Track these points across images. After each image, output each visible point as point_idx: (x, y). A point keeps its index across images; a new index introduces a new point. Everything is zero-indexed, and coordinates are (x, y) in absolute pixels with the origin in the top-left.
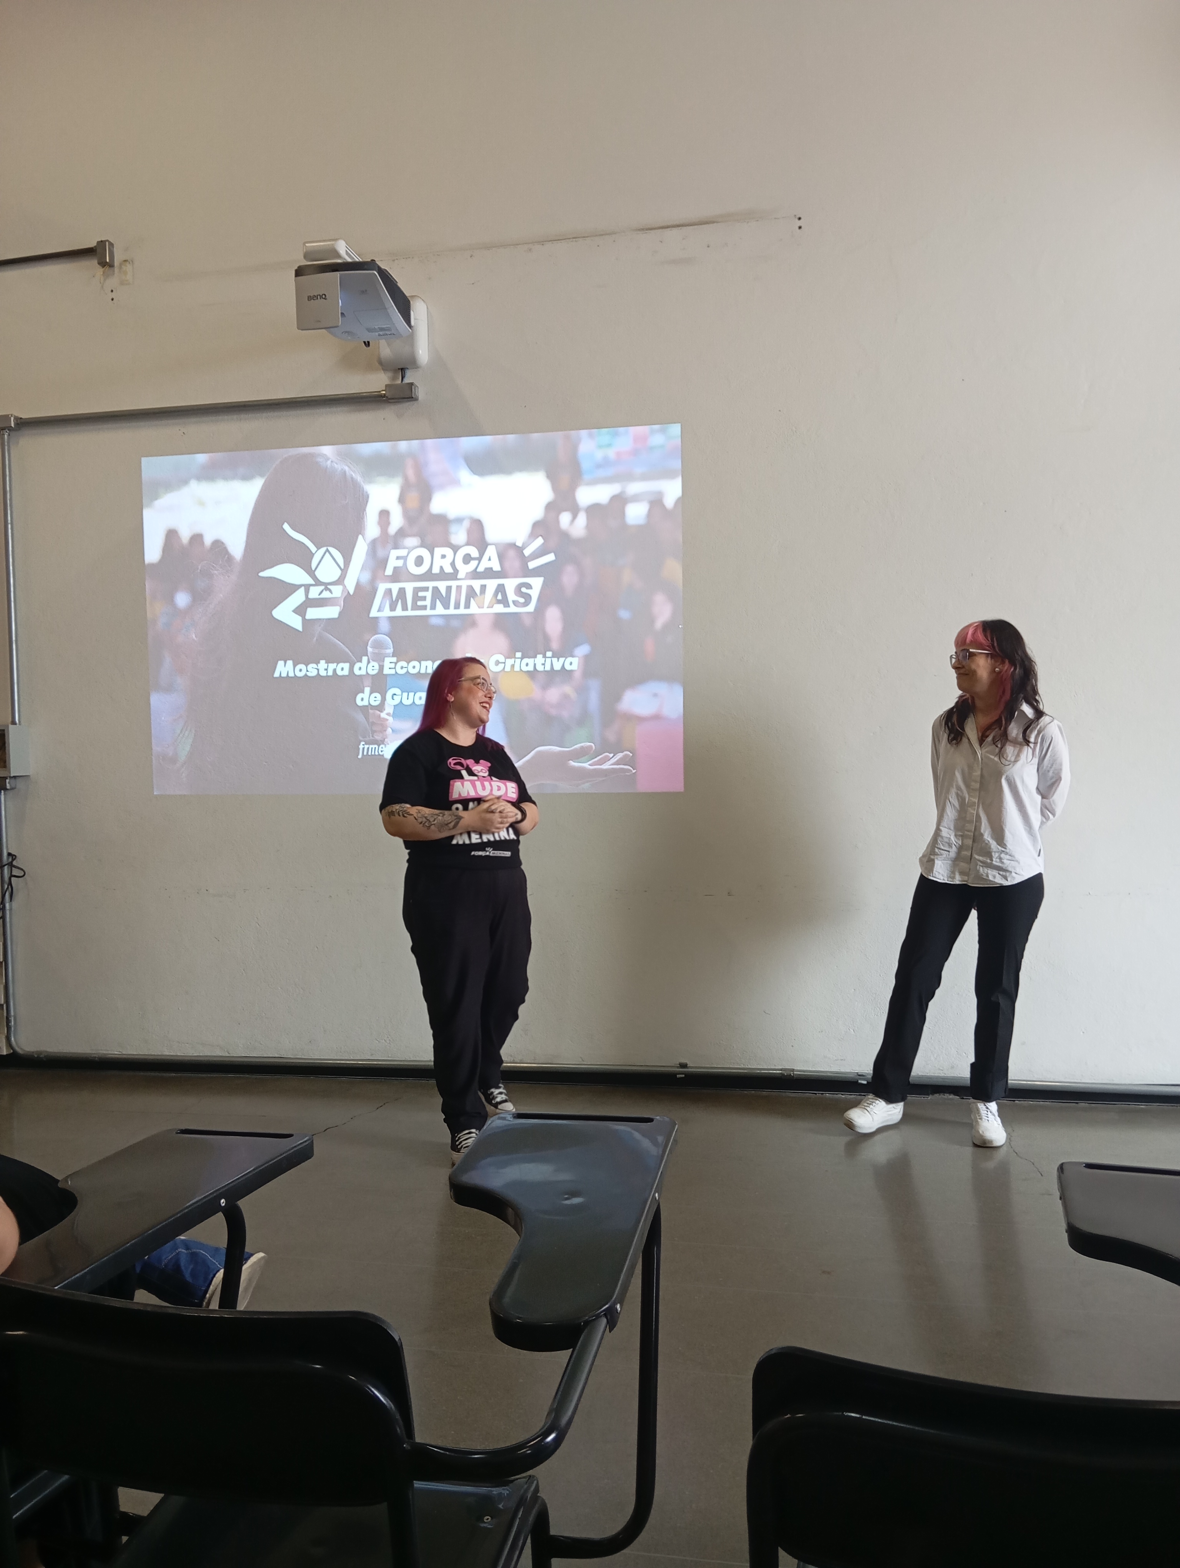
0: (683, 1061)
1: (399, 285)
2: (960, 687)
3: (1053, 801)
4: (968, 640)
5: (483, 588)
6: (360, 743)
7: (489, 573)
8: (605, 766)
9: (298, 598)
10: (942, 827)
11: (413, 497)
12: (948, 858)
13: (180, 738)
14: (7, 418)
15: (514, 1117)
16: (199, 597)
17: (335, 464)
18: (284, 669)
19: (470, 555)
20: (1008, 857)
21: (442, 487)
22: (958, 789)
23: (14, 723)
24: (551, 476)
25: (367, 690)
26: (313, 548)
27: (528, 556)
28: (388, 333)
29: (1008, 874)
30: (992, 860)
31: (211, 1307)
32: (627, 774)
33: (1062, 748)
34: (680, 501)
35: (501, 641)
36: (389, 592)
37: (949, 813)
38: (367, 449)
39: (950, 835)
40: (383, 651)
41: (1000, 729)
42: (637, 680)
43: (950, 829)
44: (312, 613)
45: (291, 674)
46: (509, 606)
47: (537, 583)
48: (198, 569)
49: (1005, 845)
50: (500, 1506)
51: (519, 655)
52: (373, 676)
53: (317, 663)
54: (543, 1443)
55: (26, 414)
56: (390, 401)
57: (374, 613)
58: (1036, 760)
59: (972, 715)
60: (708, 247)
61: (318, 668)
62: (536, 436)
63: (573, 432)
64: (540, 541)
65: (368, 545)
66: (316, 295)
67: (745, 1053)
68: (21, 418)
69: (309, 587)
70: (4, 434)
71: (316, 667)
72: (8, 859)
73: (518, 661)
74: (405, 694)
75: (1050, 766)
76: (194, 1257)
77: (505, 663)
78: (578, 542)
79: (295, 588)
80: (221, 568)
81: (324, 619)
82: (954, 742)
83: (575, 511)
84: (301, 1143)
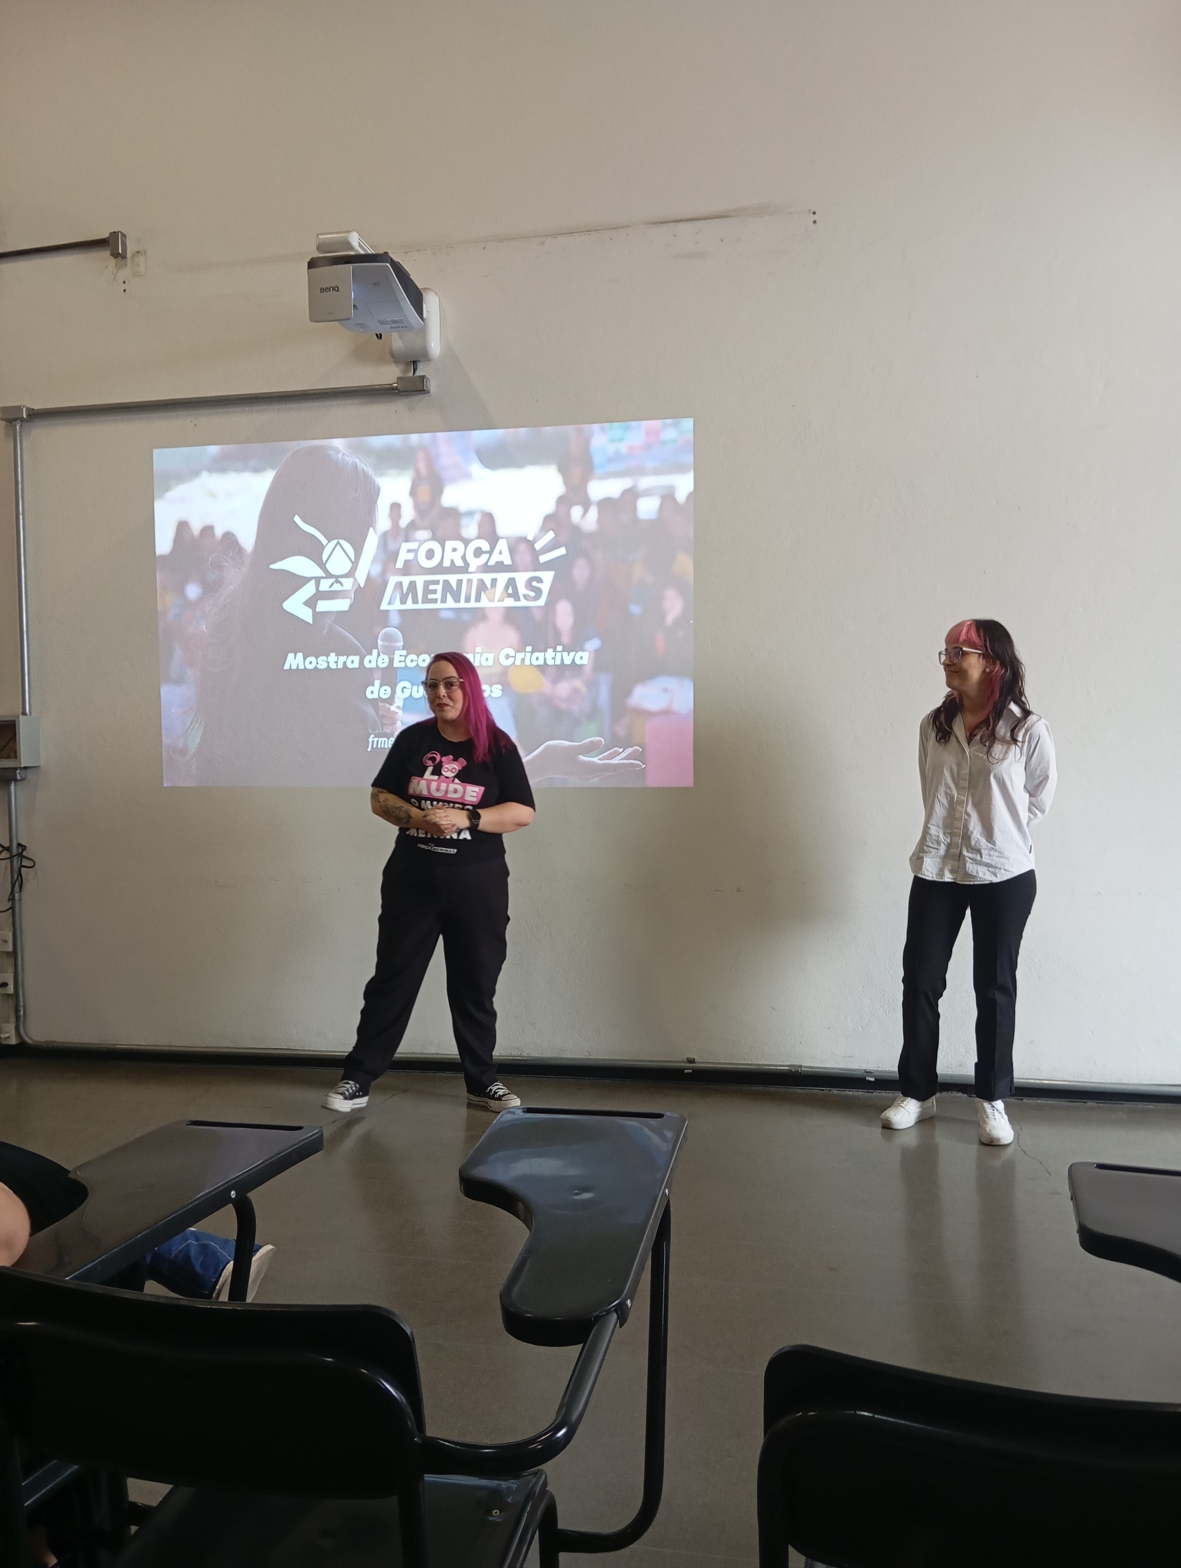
0: (691, 1056)
1: (412, 277)
2: (949, 684)
3: (1041, 799)
4: (961, 640)
5: (494, 581)
6: (370, 736)
7: (500, 567)
8: (615, 761)
9: (309, 590)
10: (931, 825)
11: (425, 491)
12: (937, 856)
13: (190, 730)
14: (19, 409)
15: (524, 1112)
16: (210, 589)
17: (347, 458)
18: (294, 661)
19: (481, 548)
20: (997, 854)
21: (453, 480)
22: (946, 787)
23: (24, 713)
24: (563, 470)
25: (377, 683)
26: (324, 541)
27: (539, 550)
28: (400, 325)
29: (997, 871)
30: (981, 857)
31: (220, 1300)
32: (636, 769)
33: (1049, 746)
34: (692, 496)
35: (511, 635)
36: (400, 585)
37: (938, 811)
38: (378, 442)
39: (939, 833)
40: (393, 644)
41: (988, 729)
42: (648, 675)
43: (939, 827)
44: (323, 606)
45: (301, 667)
46: (519, 600)
47: (548, 577)
48: (208, 560)
49: (995, 842)
50: (509, 1500)
51: (529, 648)
52: (383, 669)
53: (328, 655)
54: (554, 1439)
55: (37, 406)
56: (402, 393)
57: (384, 606)
58: (1024, 758)
59: (959, 713)
60: (722, 241)
61: (328, 660)
62: (547, 429)
63: (586, 426)
64: (551, 535)
65: (379, 538)
66: (328, 287)
67: (752, 1048)
68: (33, 409)
69: (320, 579)
70: (15, 425)
71: (327, 660)
72: (18, 850)
73: (528, 655)
74: (415, 688)
75: (1037, 764)
76: (204, 1249)
77: (515, 657)
78: (590, 536)
79: (305, 580)
80: (232, 560)
81: (334, 612)
82: (943, 741)
83: (586, 504)
84: (311, 1136)
